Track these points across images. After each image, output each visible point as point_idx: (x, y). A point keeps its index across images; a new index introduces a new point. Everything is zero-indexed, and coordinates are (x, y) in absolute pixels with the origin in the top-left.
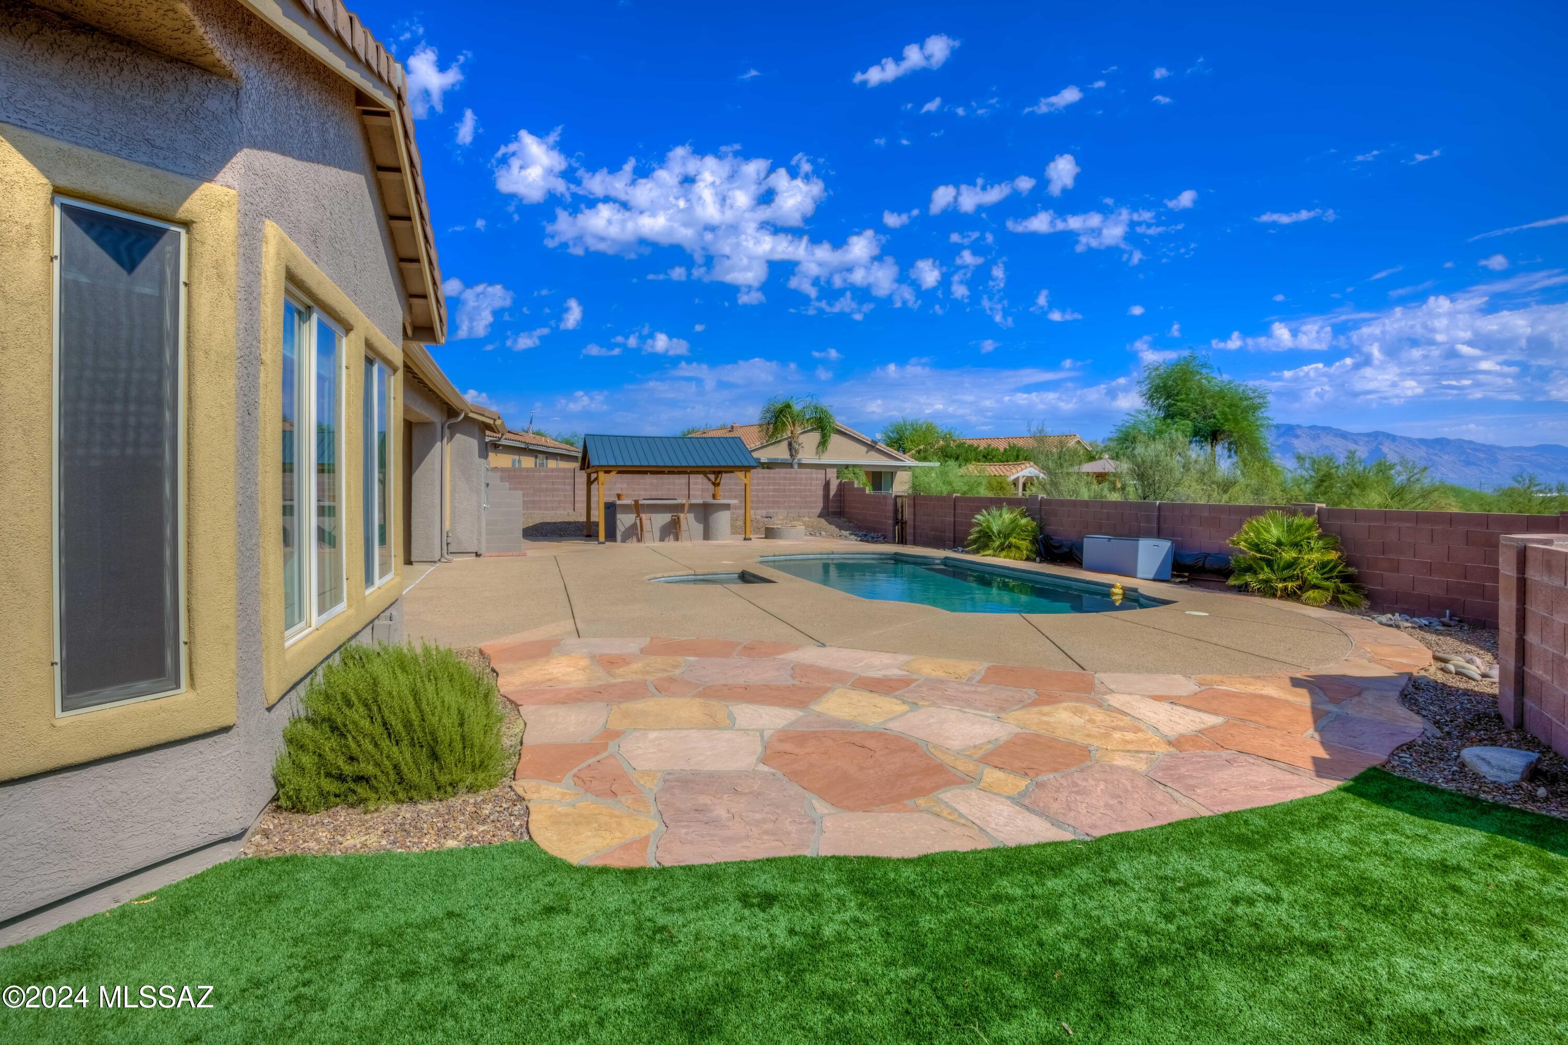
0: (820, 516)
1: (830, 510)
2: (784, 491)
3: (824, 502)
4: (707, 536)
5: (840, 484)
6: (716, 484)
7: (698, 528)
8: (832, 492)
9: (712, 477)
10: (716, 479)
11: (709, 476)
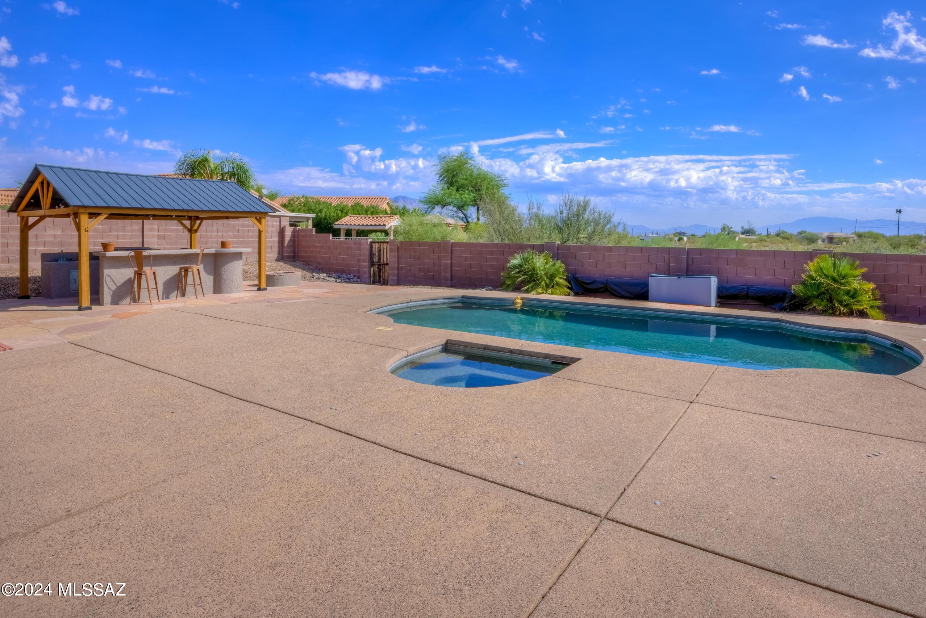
0: (277, 260)
1: (286, 254)
2: (243, 237)
3: (279, 247)
4: (218, 288)
5: (294, 231)
6: (191, 231)
7: (208, 280)
8: (287, 238)
9: (187, 223)
10: (192, 226)
11: (184, 222)
